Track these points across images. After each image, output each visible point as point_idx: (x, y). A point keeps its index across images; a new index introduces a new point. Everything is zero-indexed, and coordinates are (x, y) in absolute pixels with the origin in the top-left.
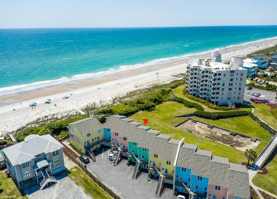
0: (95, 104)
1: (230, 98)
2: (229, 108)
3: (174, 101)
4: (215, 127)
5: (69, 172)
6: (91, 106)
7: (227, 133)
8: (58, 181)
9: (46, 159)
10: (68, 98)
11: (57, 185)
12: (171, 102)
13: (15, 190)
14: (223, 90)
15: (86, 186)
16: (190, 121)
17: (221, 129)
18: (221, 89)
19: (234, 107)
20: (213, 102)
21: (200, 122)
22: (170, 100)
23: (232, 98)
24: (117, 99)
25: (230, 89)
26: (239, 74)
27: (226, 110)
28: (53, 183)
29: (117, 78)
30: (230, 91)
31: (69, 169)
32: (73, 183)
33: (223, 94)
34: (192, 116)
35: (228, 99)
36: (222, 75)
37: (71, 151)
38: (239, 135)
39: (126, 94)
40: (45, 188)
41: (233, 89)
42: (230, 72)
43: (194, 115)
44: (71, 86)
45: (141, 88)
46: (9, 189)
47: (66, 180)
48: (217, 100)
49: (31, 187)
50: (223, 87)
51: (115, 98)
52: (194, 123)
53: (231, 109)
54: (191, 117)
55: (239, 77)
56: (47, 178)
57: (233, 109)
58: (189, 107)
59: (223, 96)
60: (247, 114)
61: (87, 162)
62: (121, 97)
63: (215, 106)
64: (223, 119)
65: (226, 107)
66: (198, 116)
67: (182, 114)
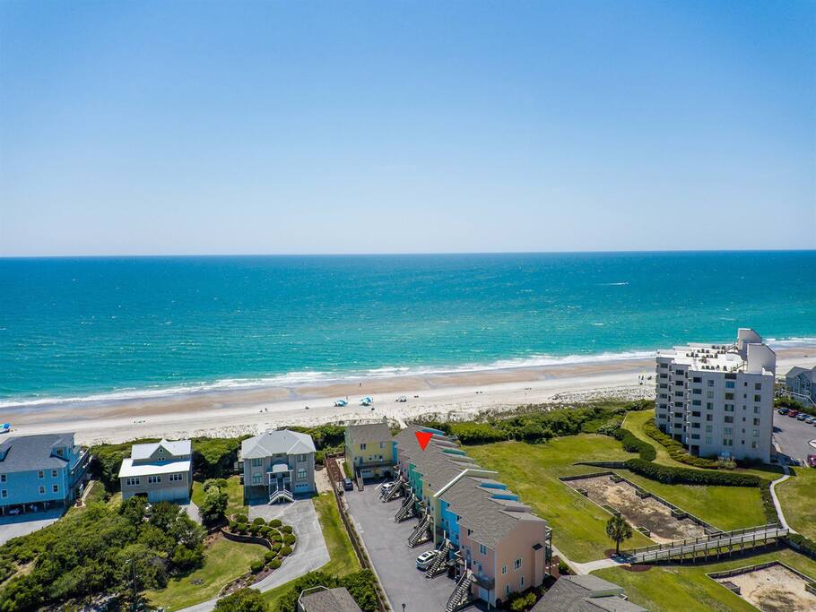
0: (436, 416)
1: (731, 441)
2: (716, 463)
3: (608, 435)
4: (653, 497)
5: (317, 495)
6: (427, 418)
7: (667, 512)
8: (295, 501)
9: (288, 464)
10: (405, 401)
11: (292, 504)
12: (599, 436)
13: (240, 498)
14: (709, 418)
15: (326, 514)
16: (607, 478)
17: (662, 502)
18: (704, 416)
19: (732, 464)
20: (686, 447)
21: (627, 482)
22: (599, 432)
23: (737, 443)
24: (490, 414)
25: (728, 420)
26: (752, 386)
27: (707, 467)
28: (288, 501)
29: (543, 377)
30: (729, 425)
31: (319, 491)
32: (313, 507)
33: (709, 429)
34: (622, 468)
35: (725, 444)
36: (705, 381)
37: (340, 472)
38: (692, 519)
39: (516, 407)
40: (273, 504)
41: (738, 420)
42: (726, 378)
43: (625, 468)
44: (431, 383)
45: (565, 401)
46: (235, 495)
47: (308, 502)
48: (695, 442)
49: (258, 499)
50: (709, 412)
51: (485, 411)
52: (614, 483)
53: (723, 467)
54: (614, 471)
55: (752, 392)
56: (281, 489)
57: (728, 469)
58: (628, 451)
59: (712, 435)
60: (755, 485)
61: (349, 489)
62: (500, 411)
63: (688, 454)
64: (687, 486)
65: (708, 461)
66: (632, 470)
67: (597, 461)
